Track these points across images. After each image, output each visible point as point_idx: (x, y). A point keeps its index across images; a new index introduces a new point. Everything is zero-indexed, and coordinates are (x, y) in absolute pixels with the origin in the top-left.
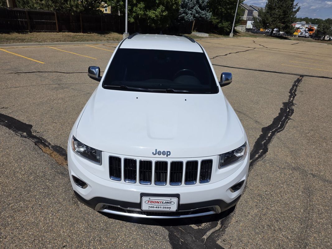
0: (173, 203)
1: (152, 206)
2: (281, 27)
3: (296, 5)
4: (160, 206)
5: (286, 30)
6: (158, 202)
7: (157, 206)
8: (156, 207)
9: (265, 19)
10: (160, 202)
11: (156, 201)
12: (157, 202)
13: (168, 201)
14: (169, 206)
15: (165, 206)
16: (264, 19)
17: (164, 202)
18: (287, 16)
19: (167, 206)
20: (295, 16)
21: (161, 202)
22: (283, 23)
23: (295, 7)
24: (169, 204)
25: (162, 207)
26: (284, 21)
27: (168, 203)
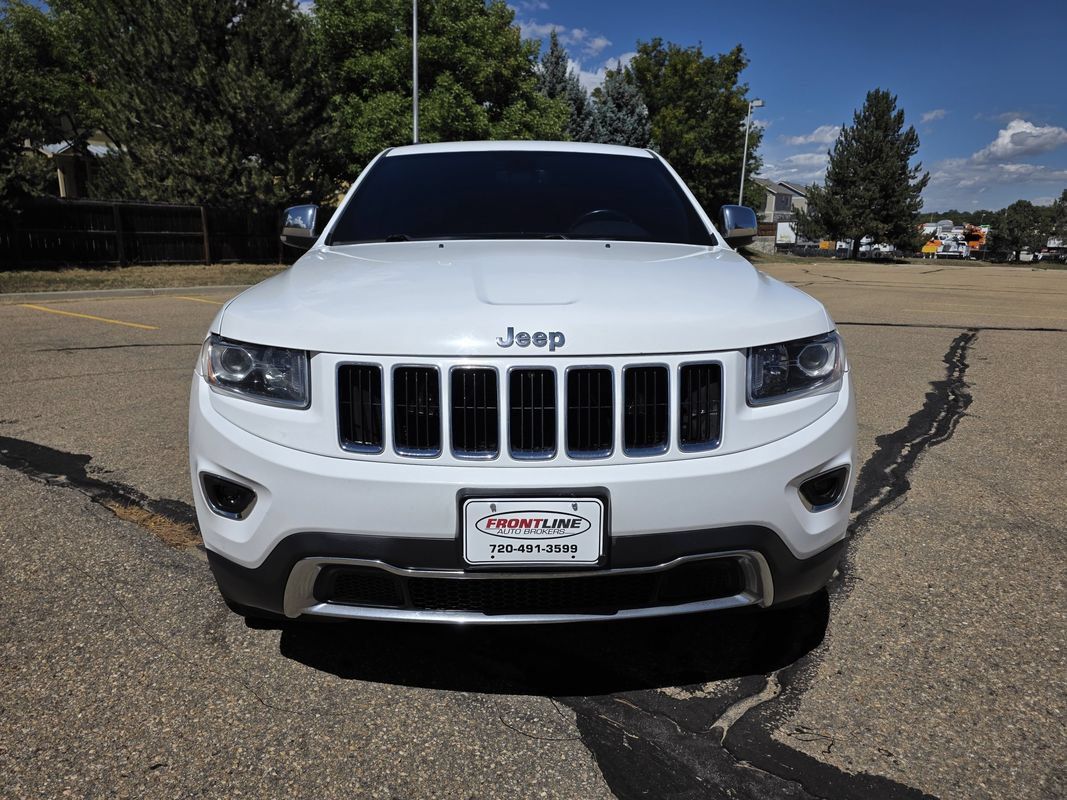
0: (584, 525)
1: (506, 541)
2: (881, 233)
3: (916, 169)
4: (534, 543)
5: (897, 238)
6: (526, 524)
7: (526, 543)
8: (521, 549)
9: (831, 212)
10: (534, 523)
11: (520, 517)
12: (524, 521)
13: (566, 518)
14: (569, 542)
15: (553, 542)
16: (827, 214)
17: (550, 523)
18: (893, 199)
19: (561, 542)
20: (918, 200)
21: (538, 521)
22: (885, 220)
23: (912, 174)
24: (569, 530)
25: (543, 544)
26: (888, 215)
27: (566, 526)
